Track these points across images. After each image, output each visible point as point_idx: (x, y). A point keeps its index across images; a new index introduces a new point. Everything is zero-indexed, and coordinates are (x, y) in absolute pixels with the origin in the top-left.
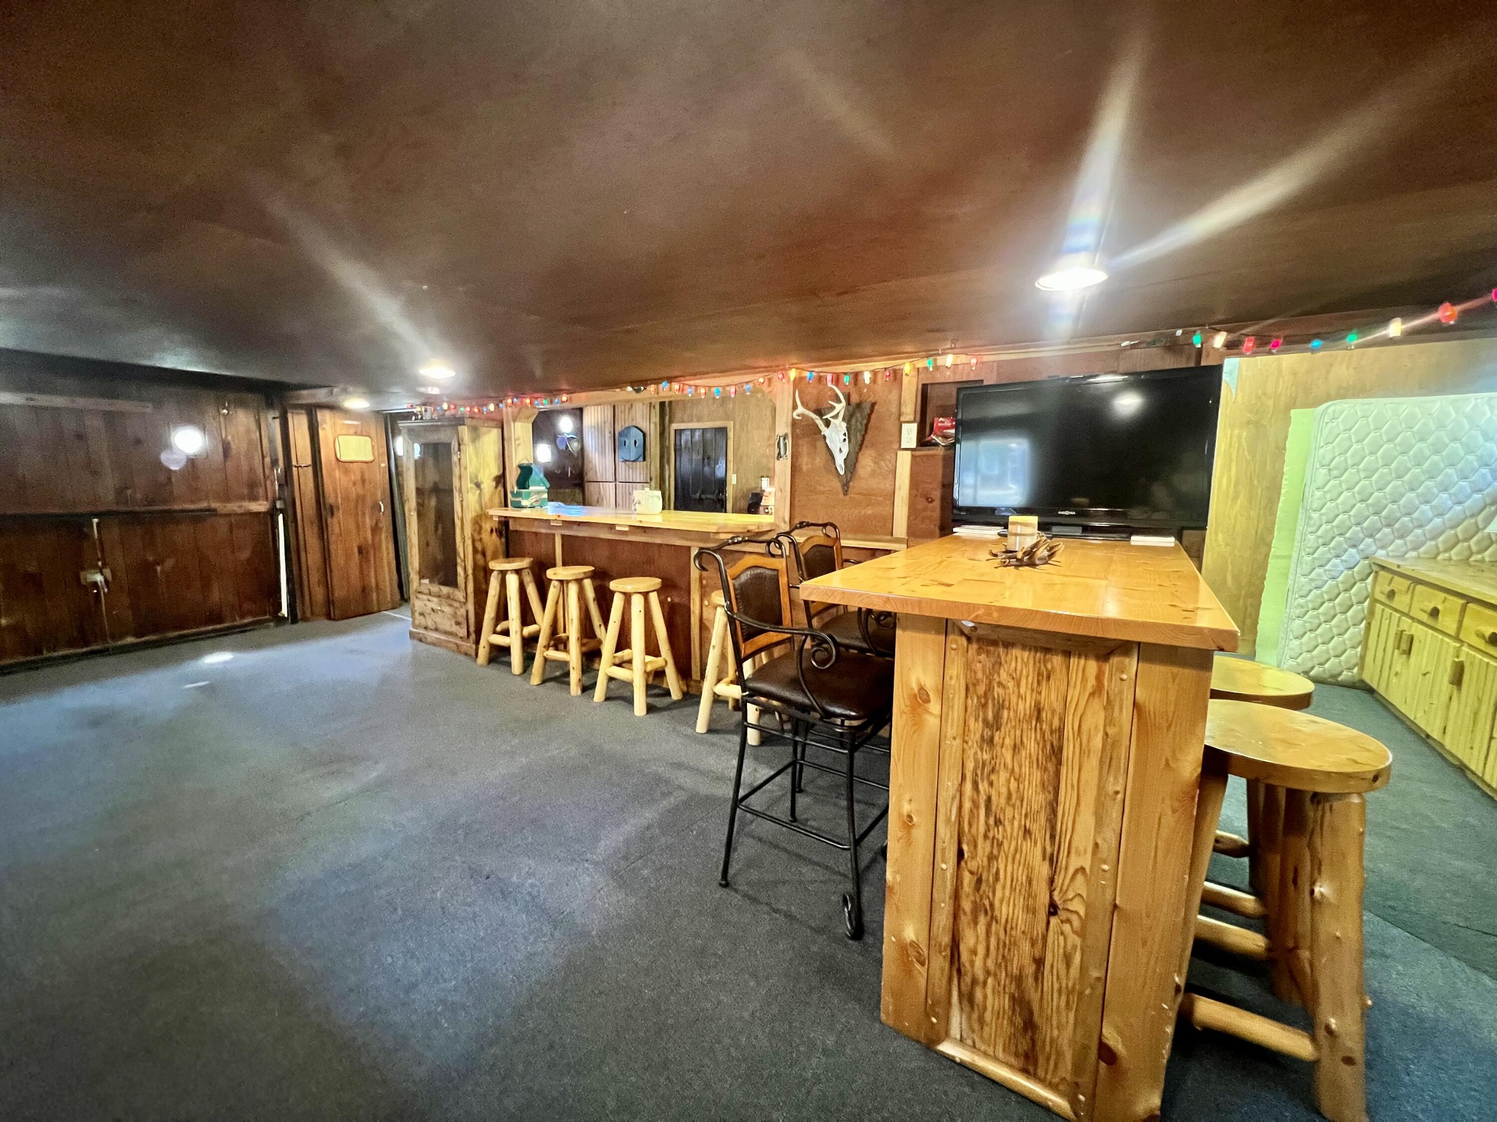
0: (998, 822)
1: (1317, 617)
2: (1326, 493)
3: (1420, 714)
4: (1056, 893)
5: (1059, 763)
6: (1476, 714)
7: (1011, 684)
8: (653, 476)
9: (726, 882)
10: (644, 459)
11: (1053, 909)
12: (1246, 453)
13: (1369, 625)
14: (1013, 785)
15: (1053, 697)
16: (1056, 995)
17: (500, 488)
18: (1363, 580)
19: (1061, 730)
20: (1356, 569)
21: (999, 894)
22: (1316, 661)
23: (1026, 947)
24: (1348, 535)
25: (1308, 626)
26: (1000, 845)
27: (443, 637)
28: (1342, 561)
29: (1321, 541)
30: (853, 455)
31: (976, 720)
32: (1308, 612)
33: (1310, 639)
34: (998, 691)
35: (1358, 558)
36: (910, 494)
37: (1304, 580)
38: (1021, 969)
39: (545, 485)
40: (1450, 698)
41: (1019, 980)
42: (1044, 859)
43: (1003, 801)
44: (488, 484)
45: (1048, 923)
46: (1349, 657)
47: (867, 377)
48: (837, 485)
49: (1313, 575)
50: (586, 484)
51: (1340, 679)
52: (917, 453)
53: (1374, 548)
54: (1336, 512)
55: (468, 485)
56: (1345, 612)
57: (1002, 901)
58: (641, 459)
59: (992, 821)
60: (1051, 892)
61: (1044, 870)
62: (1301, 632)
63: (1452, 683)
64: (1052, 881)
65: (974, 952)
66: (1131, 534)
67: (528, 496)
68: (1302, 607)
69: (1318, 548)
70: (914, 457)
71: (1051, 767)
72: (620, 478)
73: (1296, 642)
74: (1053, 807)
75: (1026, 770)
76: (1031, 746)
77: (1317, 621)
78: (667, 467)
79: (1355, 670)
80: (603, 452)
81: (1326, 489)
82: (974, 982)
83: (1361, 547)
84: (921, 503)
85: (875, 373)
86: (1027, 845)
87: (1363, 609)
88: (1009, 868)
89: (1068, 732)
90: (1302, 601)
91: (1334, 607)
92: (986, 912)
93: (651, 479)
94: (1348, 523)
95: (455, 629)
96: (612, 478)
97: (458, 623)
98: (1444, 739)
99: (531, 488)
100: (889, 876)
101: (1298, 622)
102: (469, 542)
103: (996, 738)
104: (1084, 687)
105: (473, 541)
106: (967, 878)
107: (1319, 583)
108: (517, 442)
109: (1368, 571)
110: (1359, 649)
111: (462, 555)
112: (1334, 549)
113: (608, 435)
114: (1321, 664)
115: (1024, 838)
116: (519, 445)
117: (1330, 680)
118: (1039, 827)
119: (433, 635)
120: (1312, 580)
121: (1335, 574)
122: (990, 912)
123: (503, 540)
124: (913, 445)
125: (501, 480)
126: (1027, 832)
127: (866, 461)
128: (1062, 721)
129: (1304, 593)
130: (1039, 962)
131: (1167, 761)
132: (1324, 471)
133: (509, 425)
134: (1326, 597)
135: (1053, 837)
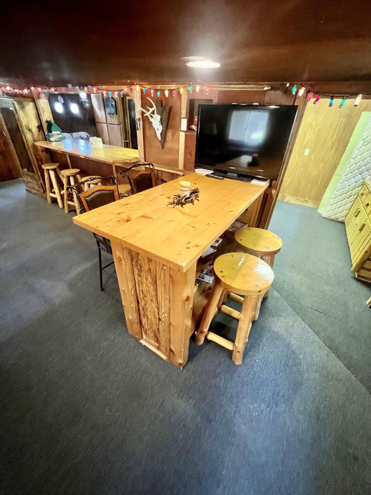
0: (145, 296)
1: (339, 199)
2: (359, 152)
3: (350, 237)
4: (160, 316)
5: (157, 285)
6: (360, 241)
7: (142, 260)
8: (121, 122)
9: (103, 290)
10: (116, 114)
11: (160, 319)
12: (342, 130)
13: (354, 203)
14: (147, 288)
15: (153, 267)
16: (162, 337)
17: (41, 131)
18: (359, 187)
19: (156, 277)
20: (358, 183)
21: (148, 313)
22: (333, 214)
23: (155, 325)
24: (360, 170)
25: (335, 202)
26: (147, 302)
27: (36, 192)
28: (355, 179)
29: (350, 171)
30: (164, 132)
31: (136, 269)
32: (337, 197)
33: (334, 206)
34: (139, 262)
35: (360, 179)
36: (185, 152)
37: (340, 185)
38: (155, 329)
39: (59, 131)
40: (358, 234)
41: (155, 332)
42: (156, 307)
43: (146, 292)
44: (35, 130)
45: (159, 322)
46: (344, 213)
47: (167, 93)
48: (159, 145)
49: (343, 184)
50: (96, 124)
51: (339, 220)
52: (187, 133)
53: (367, 175)
54: (360, 160)
55: (26, 131)
56: (349, 198)
57: (149, 315)
58: (115, 113)
59: (144, 296)
60: (159, 315)
61: (156, 311)
62: (332, 204)
63: (359, 230)
64: (158, 313)
65: (145, 324)
66: (252, 179)
67: (53, 135)
68: (336, 195)
69: (348, 174)
70: (186, 135)
71: (155, 286)
72: (109, 122)
73: (330, 207)
74: (157, 295)
75: (149, 285)
76: (149, 279)
77: (339, 200)
78: (126, 118)
79: (344, 218)
80: (100, 109)
81: (360, 150)
82: (146, 329)
83: (363, 174)
84: (189, 156)
85: (171, 91)
86: (152, 303)
87: (354, 197)
88: (149, 308)
89: (158, 278)
90: (336, 193)
91: (346, 196)
92: (146, 316)
93: (120, 123)
94: (362, 165)
95: (39, 189)
96: (105, 122)
97: (40, 188)
98: (350, 246)
99: (53, 133)
100: (123, 303)
101: (333, 200)
102: (33, 155)
103: (141, 275)
104: (160, 266)
105: (35, 155)
106: (141, 308)
107: (344, 187)
108: (43, 110)
109: (362, 184)
110: (348, 211)
111: (33, 161)
112: (353, 174)
113: (101, 100)
114: (335, 215)
115: (151, 302)
116: (44, 111)
117: (336, 220)
118: (154, 299)
119: (33, 191)
120: (343, 185)
121: (350, 184)
122: (147, 316)
123: (49, 154)
124: (185, 130)
125: (40, 127)
126: (152, 300)
127: (169, 135)
128: (156, 274)
129: (338, 190)
130: (158, 329)
131: (179, 293)
132: (362, 142)
133: (37, 101)
134: (344, 192)
135: (157, 303)
